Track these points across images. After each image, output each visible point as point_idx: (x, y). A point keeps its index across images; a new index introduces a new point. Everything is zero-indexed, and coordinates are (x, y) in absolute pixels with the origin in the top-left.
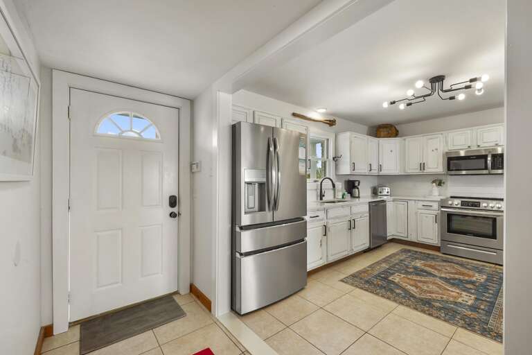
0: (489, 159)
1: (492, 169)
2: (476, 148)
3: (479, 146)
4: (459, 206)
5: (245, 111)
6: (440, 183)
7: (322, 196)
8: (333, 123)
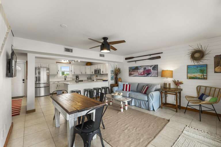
1: (98, 73)
6: (97, 76)
7: (65, 79)
8: (70, 63)
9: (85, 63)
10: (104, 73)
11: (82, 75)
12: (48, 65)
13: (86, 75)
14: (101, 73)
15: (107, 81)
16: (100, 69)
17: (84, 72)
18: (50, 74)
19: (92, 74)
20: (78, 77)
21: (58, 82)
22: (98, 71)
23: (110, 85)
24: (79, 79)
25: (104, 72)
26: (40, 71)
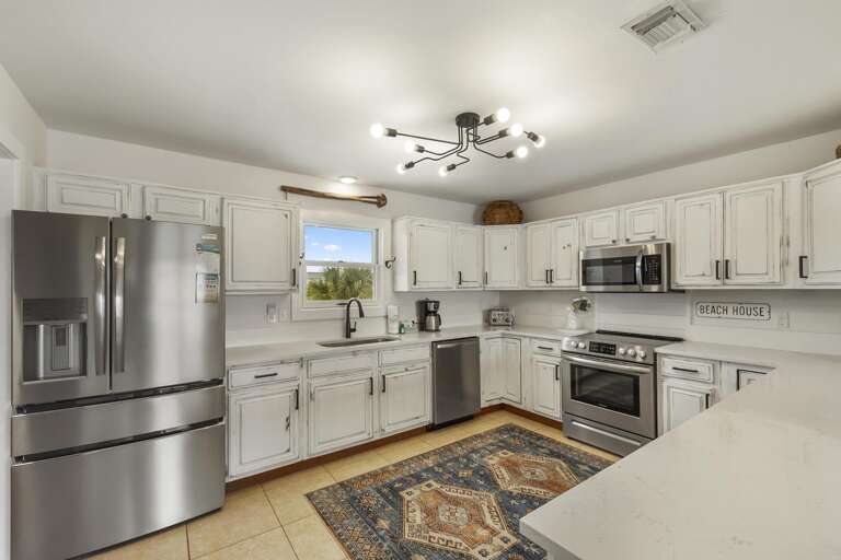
0: (639, 264)
1: (643, 283)
2: (623, 244)
3: (628, 240)
4: (587, 352)
5: (120, 187)
7: (349, 331)
8: (381, 201)
12: (213, 202)
16: (668, 247)
17: (473, 276)
18: (229, 285)
19: (535, 285)
20: (435, 312)
21: (301, 361)
24: (438, 323)
26: (119, 260)
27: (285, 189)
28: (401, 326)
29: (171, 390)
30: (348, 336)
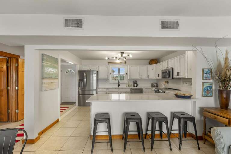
0: (167, 73)
6: (168, 82)
7: (119, 86)
8: (125, 62)
9: (148, 61)
10: (181, 77)
11: (142, 79)
12: (97, 66)
13: (148, 79)
14: (175, 76)
15: (189, 97)
16: (173, 69)
17: (145, 76)
19: (157, 78)
20: (136, 83)
21: (107, 89)
22: (169, 72)
23: (197, 109)
24: (137, 85)
25: (181, 74)
26: (86, 75)
27: (108, 63)
28: (129, 85)
29: (95, 90)
30: (118, 86)
